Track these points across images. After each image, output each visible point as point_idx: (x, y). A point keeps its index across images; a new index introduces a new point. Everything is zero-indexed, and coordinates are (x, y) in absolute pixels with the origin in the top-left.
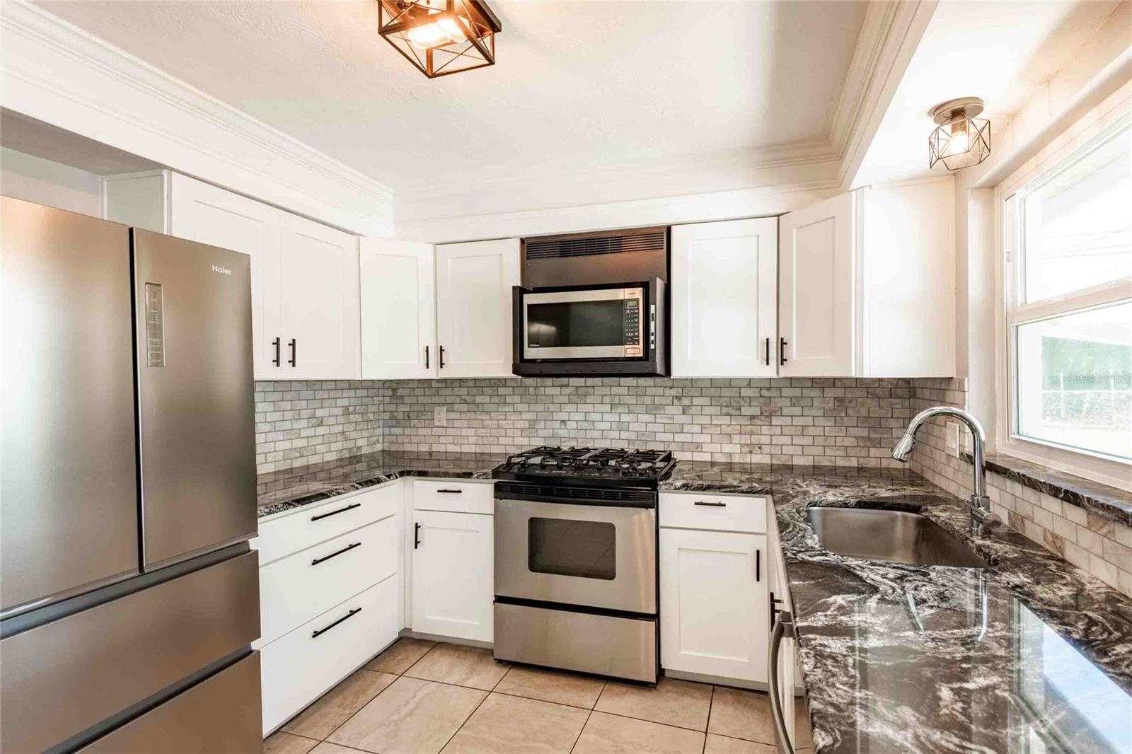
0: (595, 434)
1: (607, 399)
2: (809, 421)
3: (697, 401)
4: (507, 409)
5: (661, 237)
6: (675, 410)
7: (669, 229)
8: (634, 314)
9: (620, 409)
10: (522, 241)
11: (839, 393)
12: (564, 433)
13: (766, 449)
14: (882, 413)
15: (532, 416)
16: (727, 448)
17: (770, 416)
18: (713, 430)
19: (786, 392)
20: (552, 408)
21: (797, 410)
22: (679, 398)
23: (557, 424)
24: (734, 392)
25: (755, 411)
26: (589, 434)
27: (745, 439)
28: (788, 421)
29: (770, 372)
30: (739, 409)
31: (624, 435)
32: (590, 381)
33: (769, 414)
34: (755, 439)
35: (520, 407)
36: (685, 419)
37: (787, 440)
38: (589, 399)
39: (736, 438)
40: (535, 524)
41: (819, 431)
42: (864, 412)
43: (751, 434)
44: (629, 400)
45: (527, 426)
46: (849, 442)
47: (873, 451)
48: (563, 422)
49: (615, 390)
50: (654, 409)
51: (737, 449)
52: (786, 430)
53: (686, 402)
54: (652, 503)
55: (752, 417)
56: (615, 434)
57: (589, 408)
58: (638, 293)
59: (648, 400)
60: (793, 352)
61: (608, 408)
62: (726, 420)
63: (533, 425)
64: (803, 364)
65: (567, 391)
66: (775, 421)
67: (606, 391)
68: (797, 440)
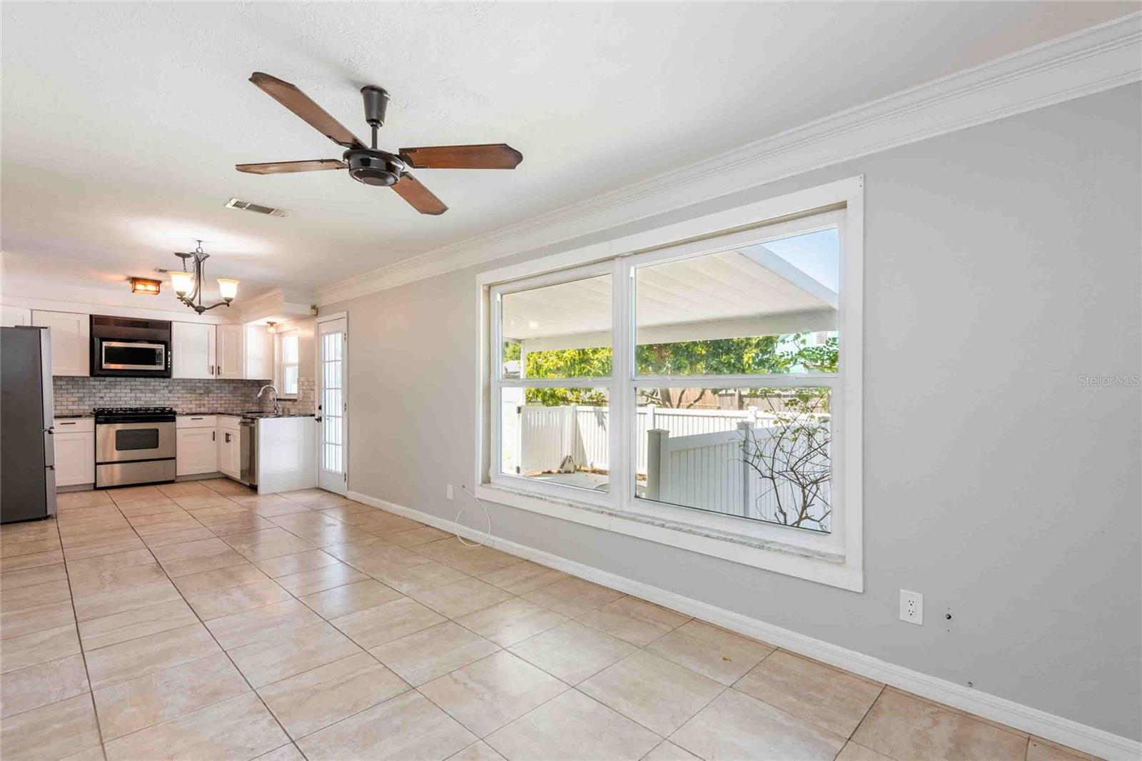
0: (121, 403)
1: (129, 387)
2: (223, 395)
3: (175, 388)
4: (62, 391)
5: (167, 326)
6: (166, 391)
7: (171, 322)
8: (160, 354)
9: (136, 391)
10: (91, 316)
11: (235, 385)
12: (101, 402)
13: (207, 406)
14: (249, 392)
15: (82, 395)
16: (191, 406)
17: (208, 393)
18: (184, 399)
19: (214, 385)
20: (94, 391)
21: (219, 391)
22: (167, 387)
23: (98, 399)
24: (193, 385)
25: (202, 392)
26: (117, 403)
27: (198, 402)
28: (215, 395)
29: (213, 377)
30: (195, 391)
31: (138, 402)
32: (119, 379)
33: (208, 392)
34: (202, 402)
35: (72, 391)
36: (169, 395)
37: (215, 402)
38: (117, 387)
39: (193, 402)
40: (118, 432)
41: (227, 398)
42: (243, 391)
43: (200, 400)
44: (141, 387)
45: (77, 399)
46: (238, 402)
47: (247, 405)
48: (102, 397)
49: (132, 383)
50: (154, 391)
51: (194, 406)
52: (215, 399)
53: (170, 388)
54: (173, 419)
55: (201, 394)
56: (133, 402)
57: (116, 391)
58: (162, 347)
59: (151, 388)
60: (222, 371)
61: (129, 391)
62: (189, 395)
63: (80, 399)
64: (226, 374)
65: (105, 383)
66: (210, 395)
67: (128, 383)
68: (220, 402)
